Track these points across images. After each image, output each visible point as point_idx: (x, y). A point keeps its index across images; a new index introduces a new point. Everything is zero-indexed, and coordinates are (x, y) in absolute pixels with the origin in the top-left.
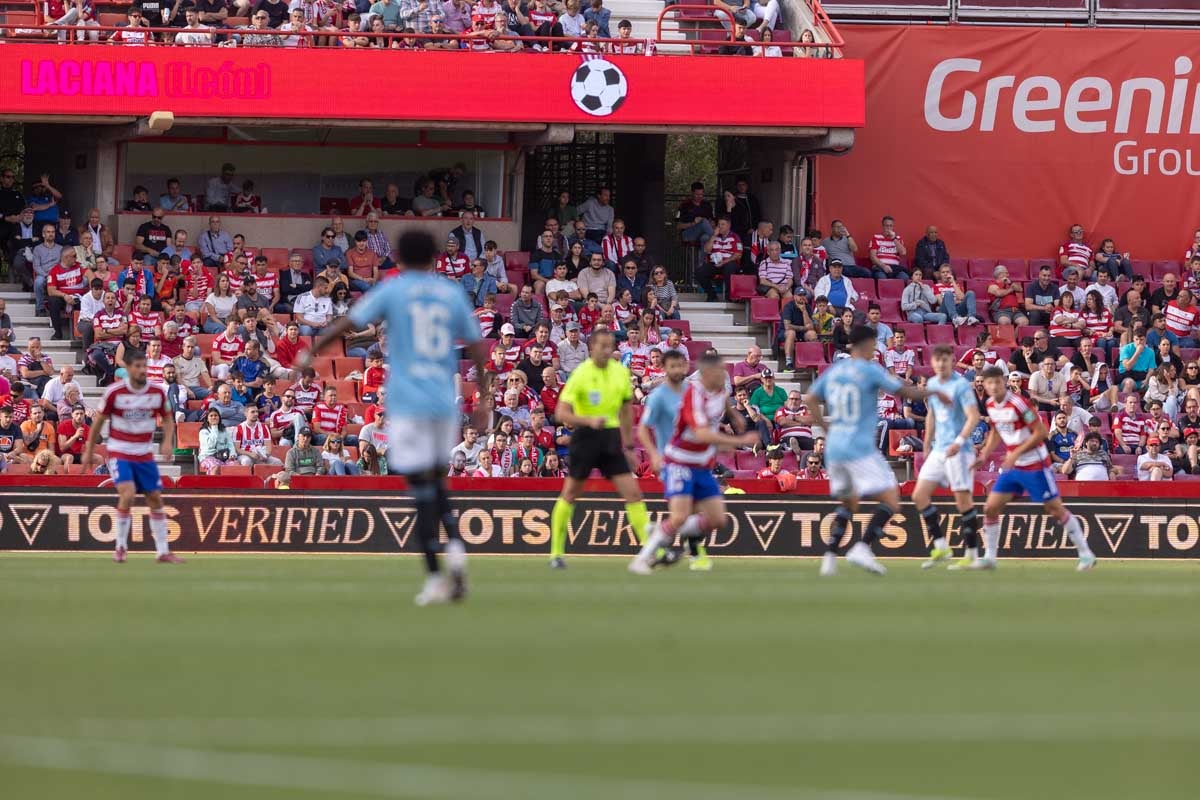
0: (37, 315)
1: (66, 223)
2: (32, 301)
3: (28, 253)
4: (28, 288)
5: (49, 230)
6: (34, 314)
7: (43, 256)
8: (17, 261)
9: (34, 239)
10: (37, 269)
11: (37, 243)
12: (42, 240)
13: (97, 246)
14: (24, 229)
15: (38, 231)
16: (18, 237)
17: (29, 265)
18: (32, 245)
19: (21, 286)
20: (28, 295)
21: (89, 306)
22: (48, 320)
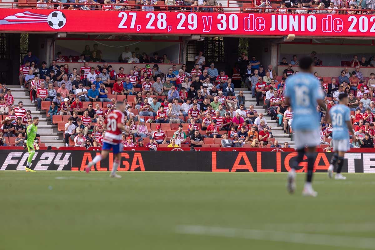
0: (252, 98)
1: (261, 69)
2: (251, 93)
3: (250, 79)
4: (250, 89)
5: (256, 71)
6: (252, 97)
7: (254, 80)
8: (246, 81)
9: (252, 74)
10: (252, 83)
11: (253, 75)
12: (254, 74)
13: (271, 76)
14: (248, 71)
15: (253, 72)
16: (247, 74)
17: (250, 82)
18: (251, 76)
19: (248, 89)
20: (250, 92)
21: (269, 95)
22: (255, 99)
